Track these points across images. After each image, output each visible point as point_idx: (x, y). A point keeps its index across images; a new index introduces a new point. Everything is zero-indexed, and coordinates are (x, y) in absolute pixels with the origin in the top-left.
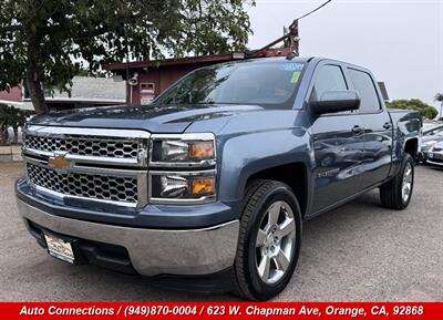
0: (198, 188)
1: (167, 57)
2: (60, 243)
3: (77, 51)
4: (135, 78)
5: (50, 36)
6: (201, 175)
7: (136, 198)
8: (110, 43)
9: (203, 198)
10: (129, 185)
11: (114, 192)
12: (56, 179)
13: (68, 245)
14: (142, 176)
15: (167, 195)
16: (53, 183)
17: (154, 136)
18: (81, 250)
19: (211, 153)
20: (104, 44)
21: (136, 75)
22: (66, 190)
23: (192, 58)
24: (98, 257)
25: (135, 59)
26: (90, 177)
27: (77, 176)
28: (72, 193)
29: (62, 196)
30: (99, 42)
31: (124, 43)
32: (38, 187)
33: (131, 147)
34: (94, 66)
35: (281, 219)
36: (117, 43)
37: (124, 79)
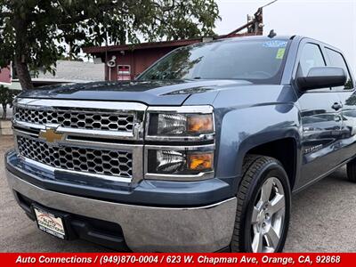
0: (195, 164)
1: (142, 41)
2: (50, 218)
3: (60, 36)
4: (113, 60)
5: (36, 23)
6: (199, 150)
7: (131, 173)
8: (90, 29)
9: (201, 174)
10: (123, 160)
11: (107, 166)
12: (47, 153)
13: (59, 221)
14: (137, 150)
15: (162, 170)
16: (44, 156)
17: (150, 108)
18: (72, 226)
19: (210, 127)
20: (85, 30)
21: (114, 58)
22: (58, 163)
23: (164, 42)
24: (90, 233)
25: (113, 43)
26: (83, 151)
27: (69, 149)
28: (63, 167)
29: (53, 169)
30: (80, 28)
31: (102, 29)
32: (28, 160)
33: (126, 120)
34: (75, 50)
35: (273, 196)
36: (97, 29)
37: (103, 61)
